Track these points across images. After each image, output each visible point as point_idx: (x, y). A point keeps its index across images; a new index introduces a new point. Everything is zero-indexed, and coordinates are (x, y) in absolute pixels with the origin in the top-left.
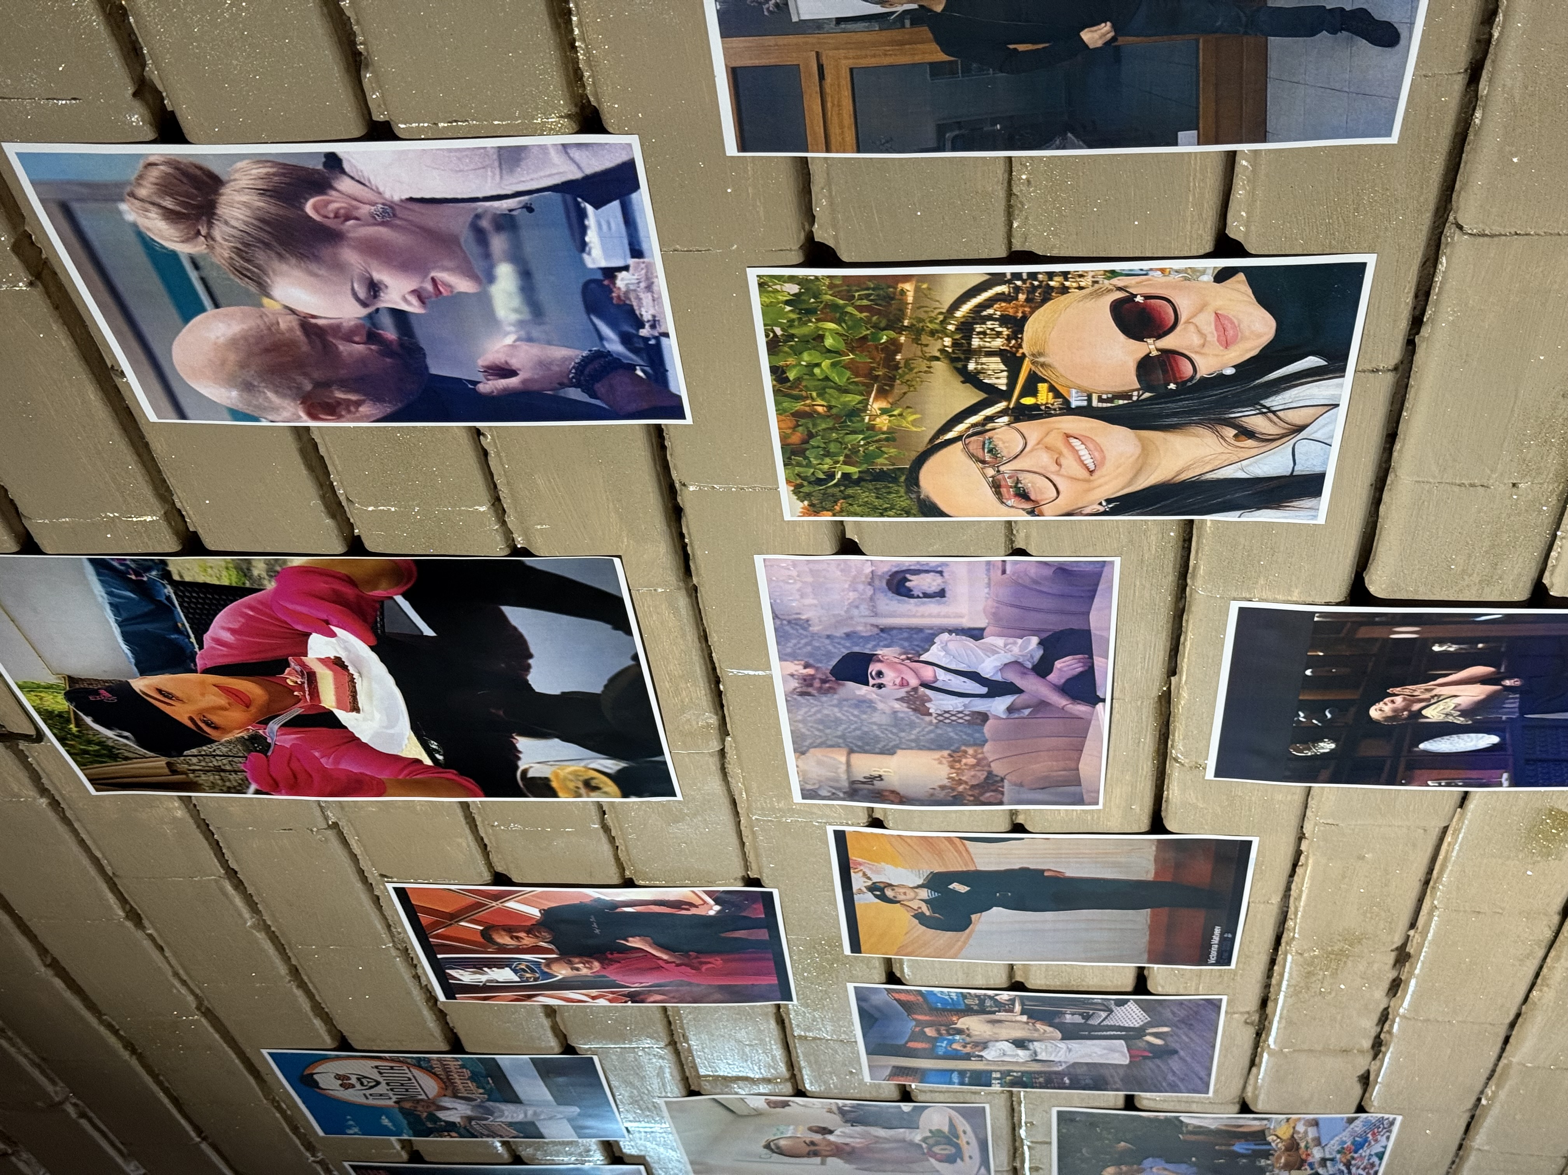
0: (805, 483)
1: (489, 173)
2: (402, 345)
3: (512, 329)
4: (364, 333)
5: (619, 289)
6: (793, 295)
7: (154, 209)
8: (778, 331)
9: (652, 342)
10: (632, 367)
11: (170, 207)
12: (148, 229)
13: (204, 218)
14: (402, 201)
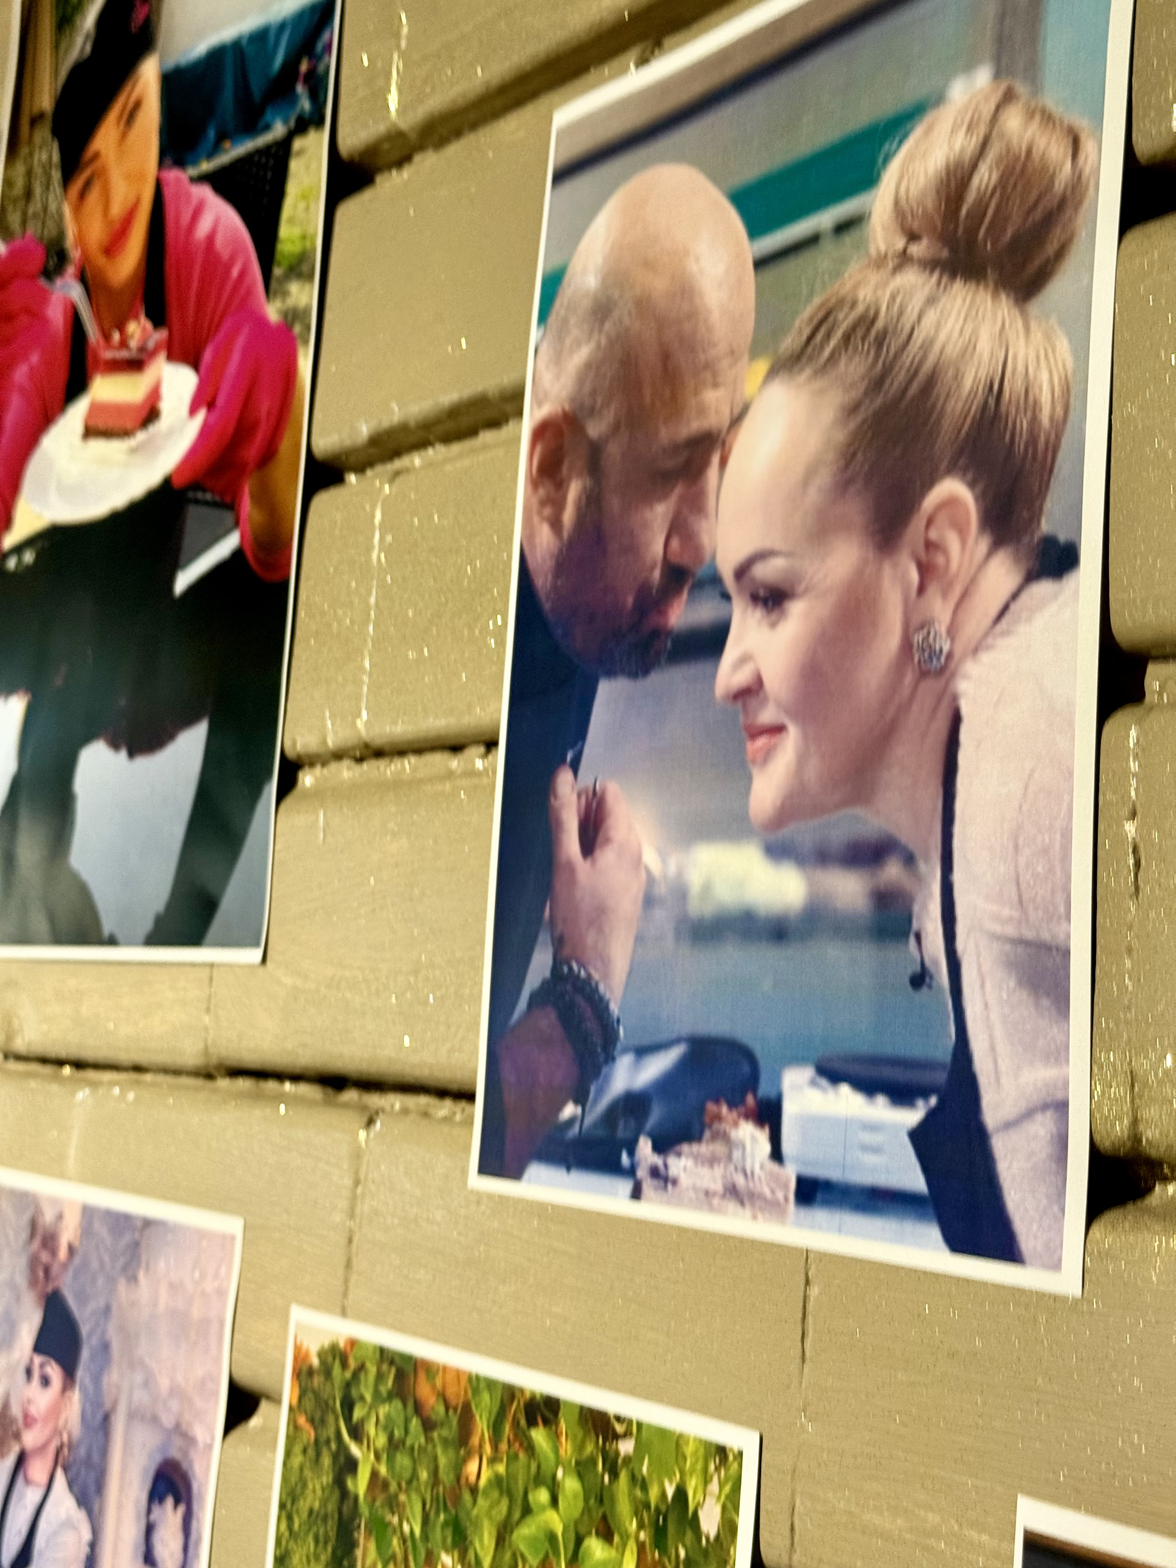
0: (348, 1375)
1: (1006, 912)
2: (658, 633)
3: (672, 869)
4: (685, 560)
5: (736, 1124)
6: (696, 1513)
7: (974, 142)
8: (626, 1447)
9: (625, 1159)
10: (581, 1099)
11: (975, 181)
12: (929, 130)
13: (945, 253)
14: (955, 698)
